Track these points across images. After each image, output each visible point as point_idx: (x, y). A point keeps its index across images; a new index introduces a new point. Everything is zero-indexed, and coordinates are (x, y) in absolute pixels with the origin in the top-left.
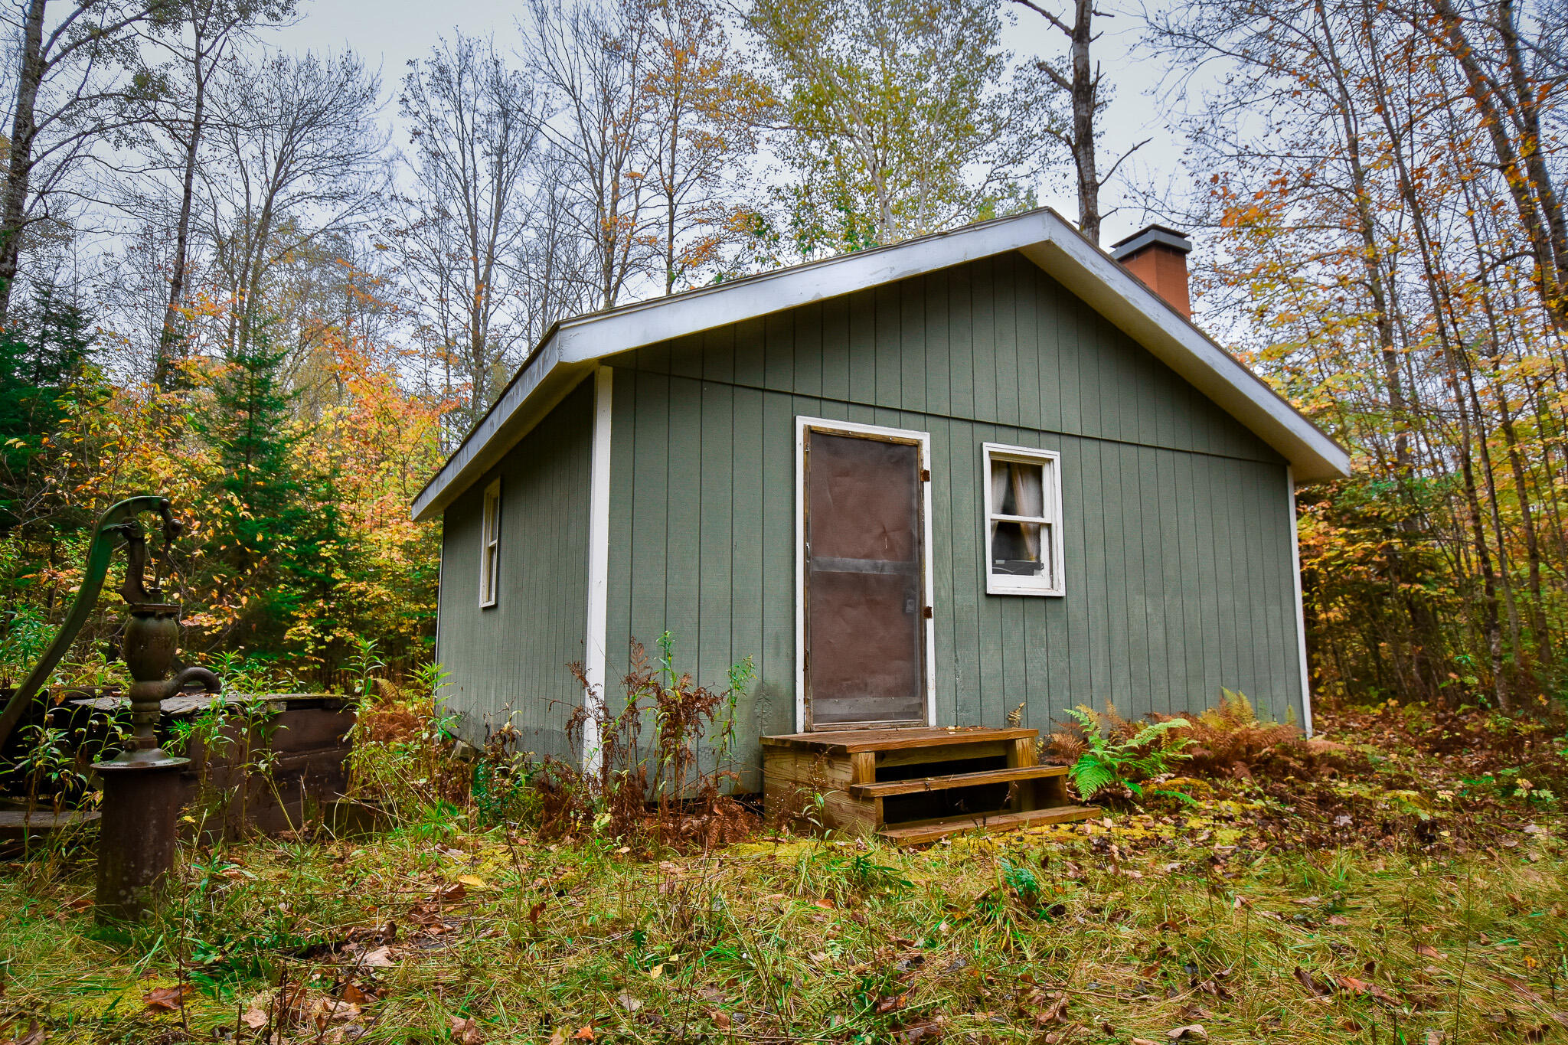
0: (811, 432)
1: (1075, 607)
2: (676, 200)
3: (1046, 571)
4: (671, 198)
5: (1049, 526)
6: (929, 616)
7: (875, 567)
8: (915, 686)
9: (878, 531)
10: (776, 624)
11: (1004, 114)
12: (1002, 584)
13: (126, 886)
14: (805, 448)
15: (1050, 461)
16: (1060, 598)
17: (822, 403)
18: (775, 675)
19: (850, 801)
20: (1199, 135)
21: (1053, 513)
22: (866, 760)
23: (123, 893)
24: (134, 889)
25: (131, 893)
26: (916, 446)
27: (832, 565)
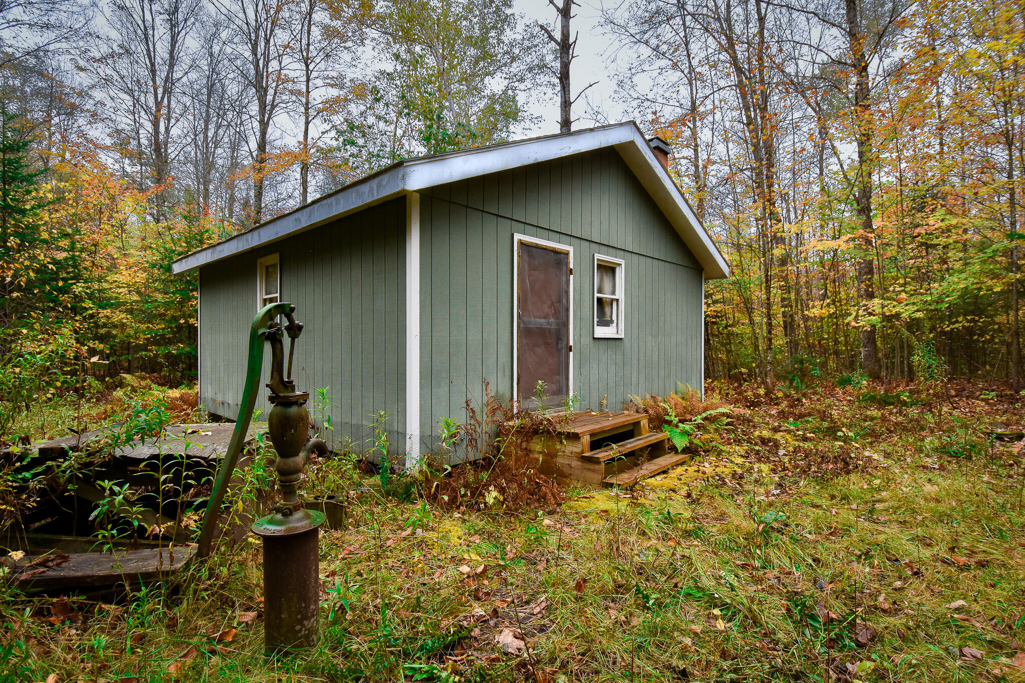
0: (522, 244)
1: (626, 343)
2: (311, 67)
3: (615, 324)
4: (307, 66)
5: (617, 300)
6: (571, 350)
7: (548, 323)
8: (562, 390)
9: (550, 303)
10: (504, 359)
11: (517, 51)
12: (601, 332)
13: (300, 622)
14: (518, 253)
15: (620, 265)
16: (621, 339)
17: (526, 225)
18: (504, 388)
19: (579, 463)
20: (620, 84)
21: (620, 294)
22: (586, 439)
23: (298, 627)
24: (306, 623)
25: (304, 626)
26: (567, 254)
27: (530, 322)
